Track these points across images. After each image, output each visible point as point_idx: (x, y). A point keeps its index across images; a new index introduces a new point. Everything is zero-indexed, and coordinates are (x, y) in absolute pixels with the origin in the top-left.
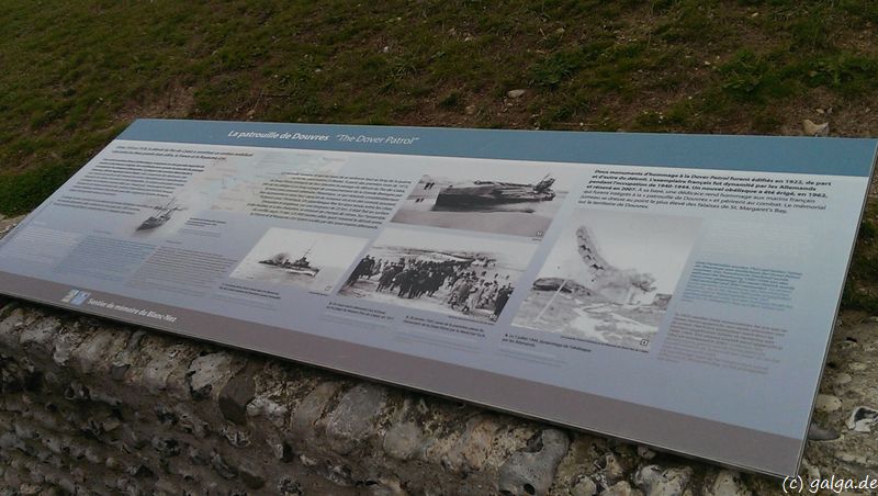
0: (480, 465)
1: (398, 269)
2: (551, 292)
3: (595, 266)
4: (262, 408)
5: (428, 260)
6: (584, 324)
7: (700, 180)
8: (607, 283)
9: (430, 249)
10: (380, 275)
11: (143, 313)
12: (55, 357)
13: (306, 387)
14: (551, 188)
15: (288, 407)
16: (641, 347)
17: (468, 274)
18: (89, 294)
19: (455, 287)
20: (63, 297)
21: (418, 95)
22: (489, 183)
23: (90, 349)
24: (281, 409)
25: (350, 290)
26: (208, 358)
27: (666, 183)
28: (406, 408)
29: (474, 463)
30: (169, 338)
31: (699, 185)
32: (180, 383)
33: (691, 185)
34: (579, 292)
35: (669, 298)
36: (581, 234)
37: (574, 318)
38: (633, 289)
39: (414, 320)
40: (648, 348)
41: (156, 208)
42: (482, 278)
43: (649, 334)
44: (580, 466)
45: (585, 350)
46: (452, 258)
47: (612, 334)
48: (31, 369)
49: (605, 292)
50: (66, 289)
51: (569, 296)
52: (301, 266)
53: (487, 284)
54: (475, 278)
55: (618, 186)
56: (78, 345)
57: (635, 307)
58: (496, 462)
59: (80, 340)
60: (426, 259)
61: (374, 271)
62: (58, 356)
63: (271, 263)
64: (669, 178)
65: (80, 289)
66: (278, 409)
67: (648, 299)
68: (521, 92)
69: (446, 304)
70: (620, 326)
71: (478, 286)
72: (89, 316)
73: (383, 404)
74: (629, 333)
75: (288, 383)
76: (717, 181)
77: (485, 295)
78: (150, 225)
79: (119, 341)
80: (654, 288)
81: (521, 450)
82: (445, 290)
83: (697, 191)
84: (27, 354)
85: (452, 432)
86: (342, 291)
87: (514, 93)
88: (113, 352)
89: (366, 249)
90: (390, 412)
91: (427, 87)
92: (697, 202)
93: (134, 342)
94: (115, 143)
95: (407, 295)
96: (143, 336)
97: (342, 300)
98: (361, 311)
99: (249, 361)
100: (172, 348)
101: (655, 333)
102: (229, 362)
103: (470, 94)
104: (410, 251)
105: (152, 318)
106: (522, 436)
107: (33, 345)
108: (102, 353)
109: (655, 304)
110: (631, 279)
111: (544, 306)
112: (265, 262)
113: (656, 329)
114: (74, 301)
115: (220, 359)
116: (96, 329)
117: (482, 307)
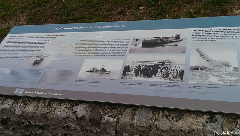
0: (195, 129)
1: (139, 68)
2: (197, 70)
3: (208, 60)
4: (107, 120)
5: (149, 64)
6: (214, 79)
7: (229, 30)
8: (215, 66)
9: (147, 61)
10: (134, 71)
11: (49, 94)
12: (16, 113)
13: (120, 111)
14: (180, 37)
15: (117, 119)
16: (236, 85)
17: (165, 68)
18: (24, 89)
19: (162, 72)
20: (14, 92)
21: (109, 10)
22: (158, 37)
23: (30, 108)
24: (115, 120)
25: (125, 77)
26: (79, 105)
27: (218, 32)
28: (161, 114)
29: (193, 129)
30: (61, 101)
31: (229, 32)
32: (71, 115)
33: (227, 32)
34: (207, 69)
35: (237, 68)
36: (198, 50)
37: (209, 78)
38: (224, 66)
39: (153, 84)
40: (239, 84)
41: (36, 56)
42: (171, 68)
43: (237, 80)
44: (230, 124)
45: (218, 88)
46: (157, 63)
47: (225, 82)
48: (5, 118)
49: (215, 68)
50: (14, 89)
51: (204, 71)
52: (103, 71)
53: (174, 70)
54: (168, 69)
55: (203, 35)
56: (25, 107)
57: (228, 72)
58: (200, 127)
59: (25, 106)
60: (148, 64)
61: (131, 70)
62: (17, 112)
63: (91, 71)
64: (219, 31)
65: (20, 88)
66: (114, 120)
67: (231, 69)
68: (143, 7)
69: (162, 78)
70: (226, 79)
71: (170, 71)
72: (25, 97)
73: (151, 113)
74: (230, 81)
75: (113, 111)
76: (235, 30)
77: (175, 74)
78: (37, 63)
79: (41, 104)
80: (231, 66)
81: (207, 122)
82: (159, 74)
83: (229, 34)
84: (3, 113)
85: (179, 119)
86: (122, 78)
87: (141, 8)
88: (40, 108)
89: (124, 63)
90: (155, 115)
91: (111, 8)
92: (231, 37)
93: (47, 104)
94: (9, 35)
95: (147, 77)
96: (49, 101)
97: (123, 81)
98: (133, 84)
99: (94, 105)
100: (63, 104)
101: (239, 80)
102: (87, 106)
103: (127, 9)
104: (141, 62)
105: (54, 95)
106: (206, 118)
107: (5, 110)
108: (36, 109)
109: (234, 70)
110: (222, 63)
111: (197, 75)
112: (89, 71)
113: (238, 78)
114: (19, 93)
115: (84, 106)
116: (29, 101)
117: (176, 78)
